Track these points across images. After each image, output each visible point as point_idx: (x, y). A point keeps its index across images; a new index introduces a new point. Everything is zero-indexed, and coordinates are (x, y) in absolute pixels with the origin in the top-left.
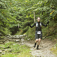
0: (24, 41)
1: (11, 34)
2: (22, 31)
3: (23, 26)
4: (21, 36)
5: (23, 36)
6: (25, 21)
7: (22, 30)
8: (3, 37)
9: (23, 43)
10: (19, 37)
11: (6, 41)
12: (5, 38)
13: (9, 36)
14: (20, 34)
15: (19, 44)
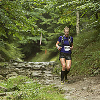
1: (22, 59)
2: (48, 53)
3: (50, 42)
4: (44, 63)
5: (50, 64)
6: (55, 31)
7: (47, 51)
8: (4, 64)
10: (41, 65)
12: (9, 66)
14: (42, 59)
15: (40, 83)
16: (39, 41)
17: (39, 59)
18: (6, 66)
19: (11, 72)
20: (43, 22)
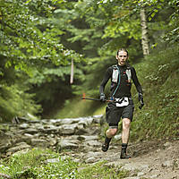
0: (96, 143)
1: (37, 115)
4: (82, 120)
6: (100, 52)
7: (86, 94)
8: (1, 126)
9: (91, 155)
10: (75, 125)
11: (14, 144)
12: (12, 131)
13: (30, 123)
14: (78, 111)
15: (76, 160)
16: (69, 76)
17: (71, 112)
18: (5, 131)
19: (17, 142)
20: (74, 36)
